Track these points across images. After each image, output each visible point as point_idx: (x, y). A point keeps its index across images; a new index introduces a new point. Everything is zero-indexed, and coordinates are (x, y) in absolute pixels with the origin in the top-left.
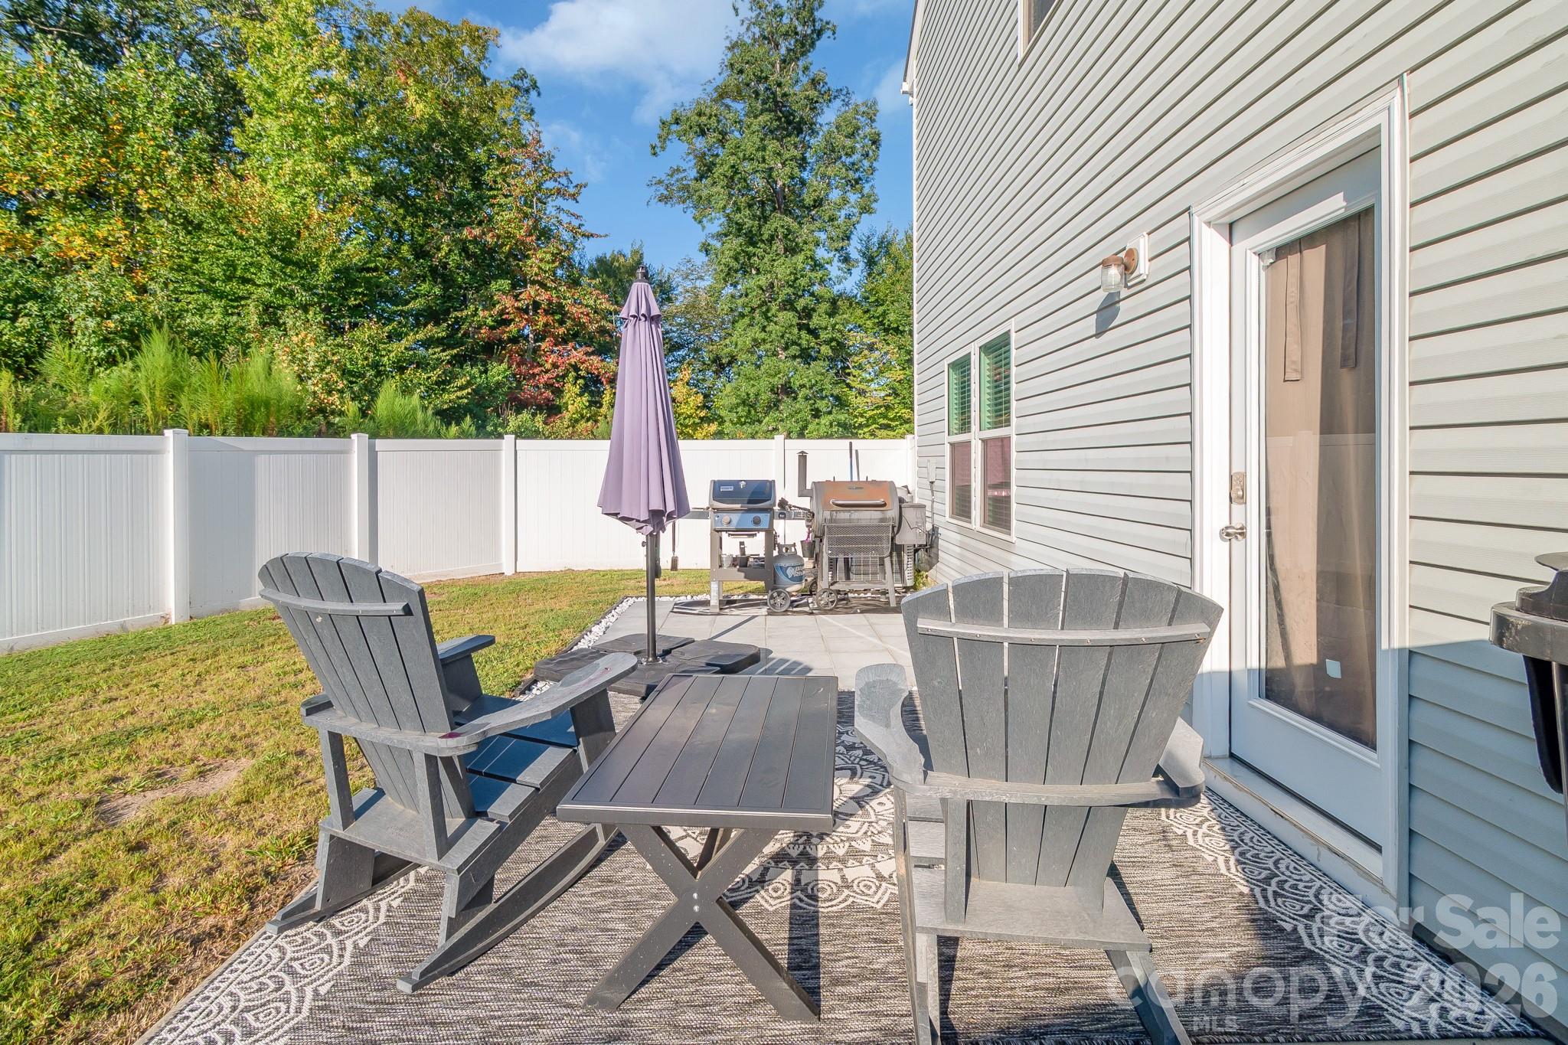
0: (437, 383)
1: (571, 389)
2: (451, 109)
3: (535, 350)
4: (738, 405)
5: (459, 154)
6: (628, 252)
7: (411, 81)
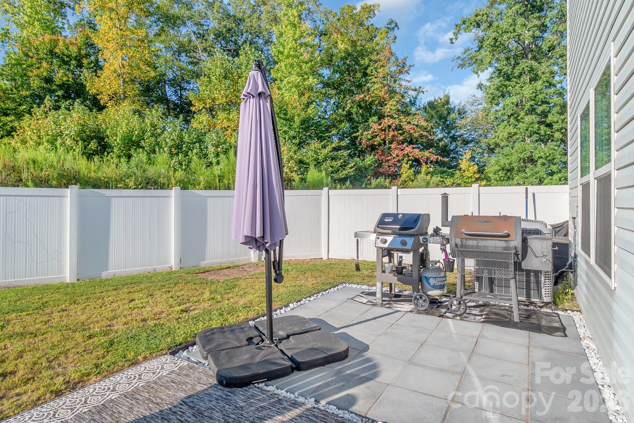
0: (341, 166)
1: (405, 166)
2: (354, 43)
3: (389, 148)
4: (499, 170)
5: (357, 63)
6: (442, 97)
7: (339, 36)
